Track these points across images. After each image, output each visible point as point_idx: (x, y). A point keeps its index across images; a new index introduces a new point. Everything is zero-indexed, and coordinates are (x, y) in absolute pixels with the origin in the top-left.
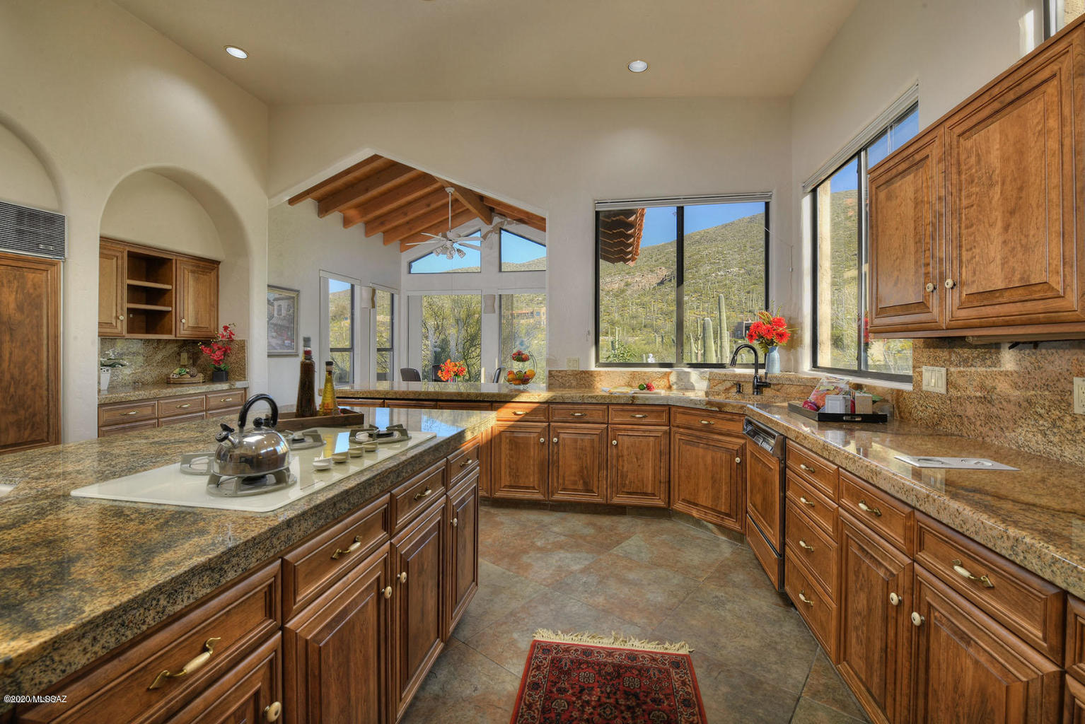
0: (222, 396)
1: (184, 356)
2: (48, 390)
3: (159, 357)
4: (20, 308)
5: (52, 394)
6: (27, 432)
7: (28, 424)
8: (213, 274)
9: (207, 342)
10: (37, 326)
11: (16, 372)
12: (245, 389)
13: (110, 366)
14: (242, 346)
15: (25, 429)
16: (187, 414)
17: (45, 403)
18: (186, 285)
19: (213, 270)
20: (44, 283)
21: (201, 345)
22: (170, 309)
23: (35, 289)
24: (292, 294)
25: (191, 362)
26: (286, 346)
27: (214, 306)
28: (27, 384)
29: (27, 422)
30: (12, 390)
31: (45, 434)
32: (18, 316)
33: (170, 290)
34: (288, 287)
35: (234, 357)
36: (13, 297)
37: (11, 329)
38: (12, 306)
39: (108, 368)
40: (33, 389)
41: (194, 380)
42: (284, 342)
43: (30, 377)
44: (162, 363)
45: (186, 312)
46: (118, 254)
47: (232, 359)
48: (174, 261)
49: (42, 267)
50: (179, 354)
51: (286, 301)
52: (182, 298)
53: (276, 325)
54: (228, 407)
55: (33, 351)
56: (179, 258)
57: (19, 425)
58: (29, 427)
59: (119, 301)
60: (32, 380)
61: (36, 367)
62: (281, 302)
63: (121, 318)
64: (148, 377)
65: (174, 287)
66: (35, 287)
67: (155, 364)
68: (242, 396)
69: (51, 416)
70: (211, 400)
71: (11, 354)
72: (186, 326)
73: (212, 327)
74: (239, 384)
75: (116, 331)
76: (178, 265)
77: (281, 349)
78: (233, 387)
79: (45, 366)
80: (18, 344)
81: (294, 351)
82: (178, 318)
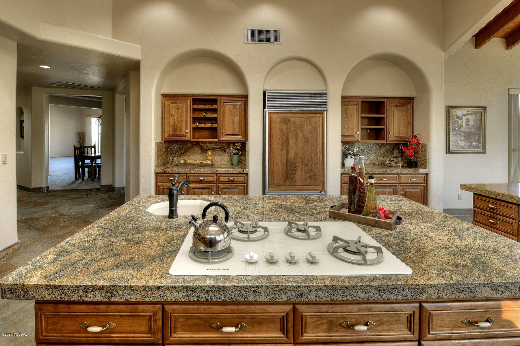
0: (409, 177)
1: (396, 151)
2: (320, 165)
3: (382, 151)
4: (310, 132)
5: (322, 167)
6: (313, 181)
7: (313, 178)
8: (410, 106)
9: (405, 144)
10: (316, 139)
11: (309, 157)
12: (427, 174)
13: (354, 155)
14: (425, 148)
15: (312, 180)
16: (386, 184)
17: (319, 170)
18: (392, 113)
19: (409, 103)
20: (318, 121)
21: (401, 146)
22: (384, 127)
23: (315, 124)
24: (481, 110)
25: (401, 154)
26: (474, 147)
27: (411, 124)
28: (312, 162)
29: (312, 177)
30: (308, 164)
31: (319, 183)
32: (310, 135)
33: (384, 117)
34: (475, 105)
35: (421, 154)
36: (308, 128)
37: (307, 140)
38: (308, 131)
39: (353, 156)
40: (315, 164)
41: (397, 165)
42: (471, 143)
43: (314, 159)
44: (384, 155)
45: (392, 128)
46: (357, 103)
47: (420, 155)
48: (386, 102)
49: (318, 115)
50: (393, 150)
51: (474, 115)
52: (390, 121)
53: (463, 132)
54: (414, 183)
55: (315, 149)
56: (388, 100)
57: (310, 177)
58: (313, 179)
59: (357, 125)
60: (314, 161)
61: (316, 155)
62: (470, 117)
63: (358, 133)
64: (376, 161)
65: (386, 116)
66: (315, 123)
67: (380, 155)
68: (424, 178)
69: (321, 176)
70: (402, 178)
71: (307, 150)
72: (392, 136)
73: (409, 136)
74: (421, 171)
75: (355, 139)
76: (388, 104)
77: (468, 148)
78: (416, 172)
79: (319, 156)
80: (310, 146)
81: (481, 150)
82: (388, 132)
